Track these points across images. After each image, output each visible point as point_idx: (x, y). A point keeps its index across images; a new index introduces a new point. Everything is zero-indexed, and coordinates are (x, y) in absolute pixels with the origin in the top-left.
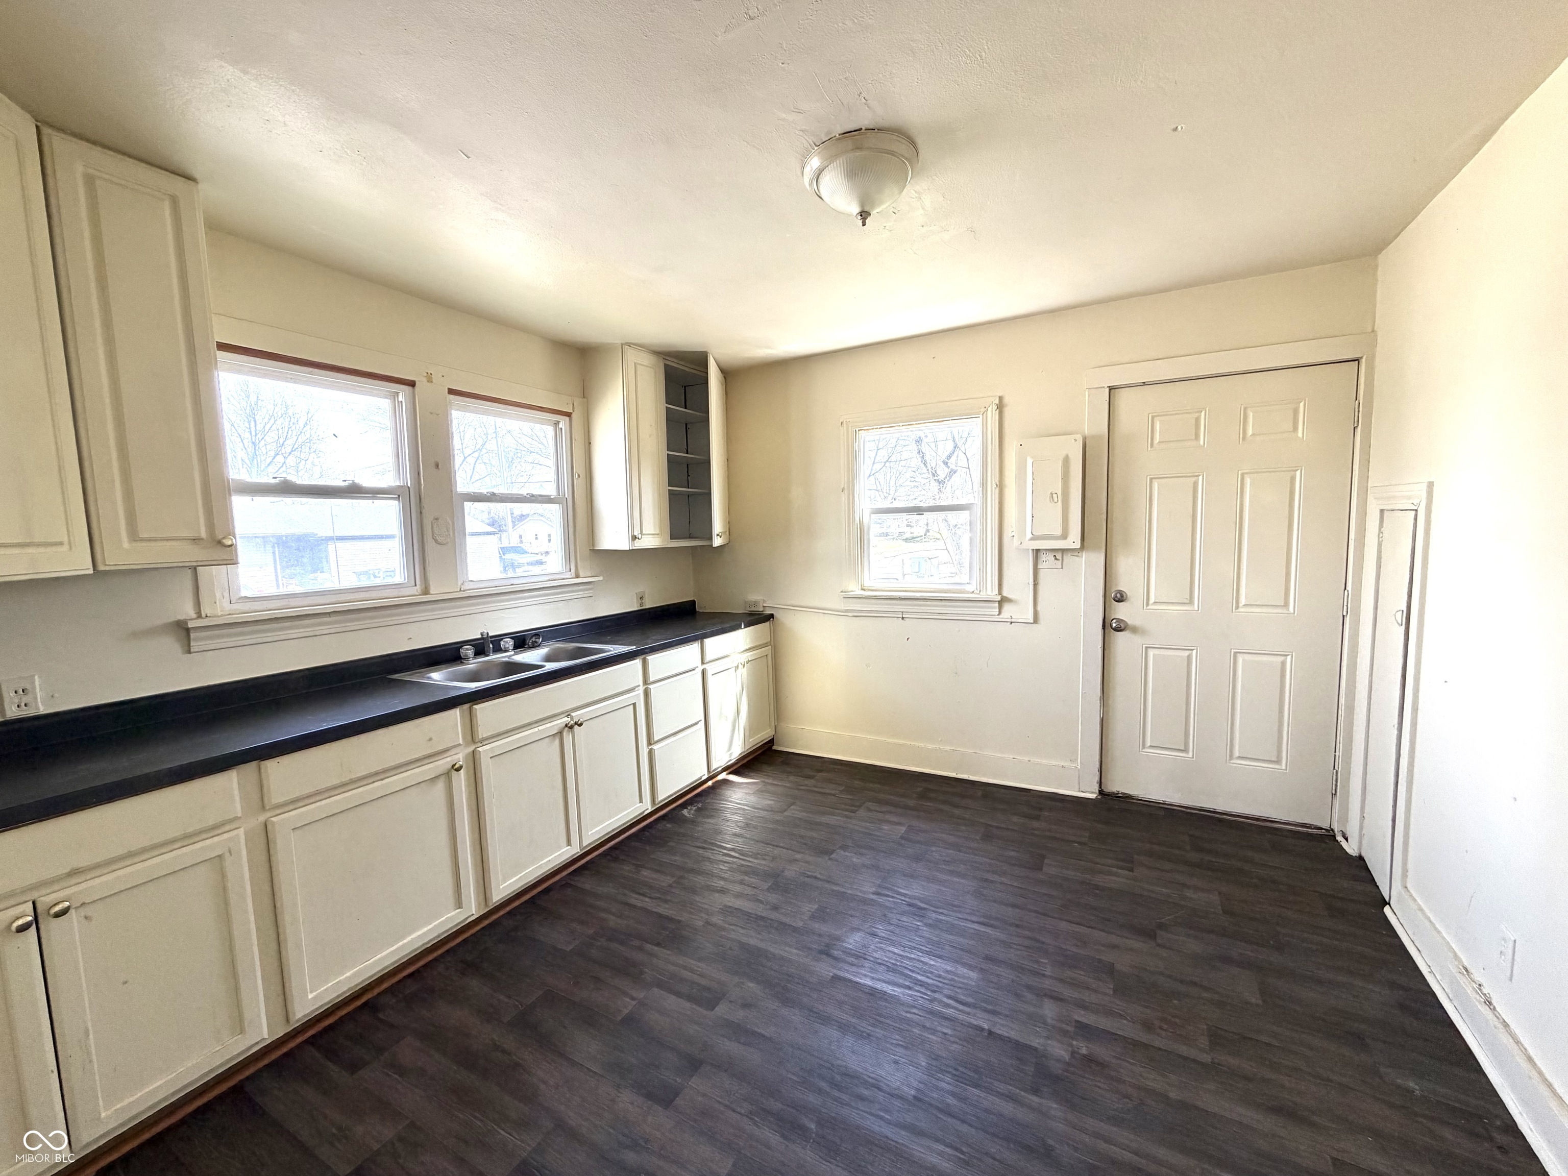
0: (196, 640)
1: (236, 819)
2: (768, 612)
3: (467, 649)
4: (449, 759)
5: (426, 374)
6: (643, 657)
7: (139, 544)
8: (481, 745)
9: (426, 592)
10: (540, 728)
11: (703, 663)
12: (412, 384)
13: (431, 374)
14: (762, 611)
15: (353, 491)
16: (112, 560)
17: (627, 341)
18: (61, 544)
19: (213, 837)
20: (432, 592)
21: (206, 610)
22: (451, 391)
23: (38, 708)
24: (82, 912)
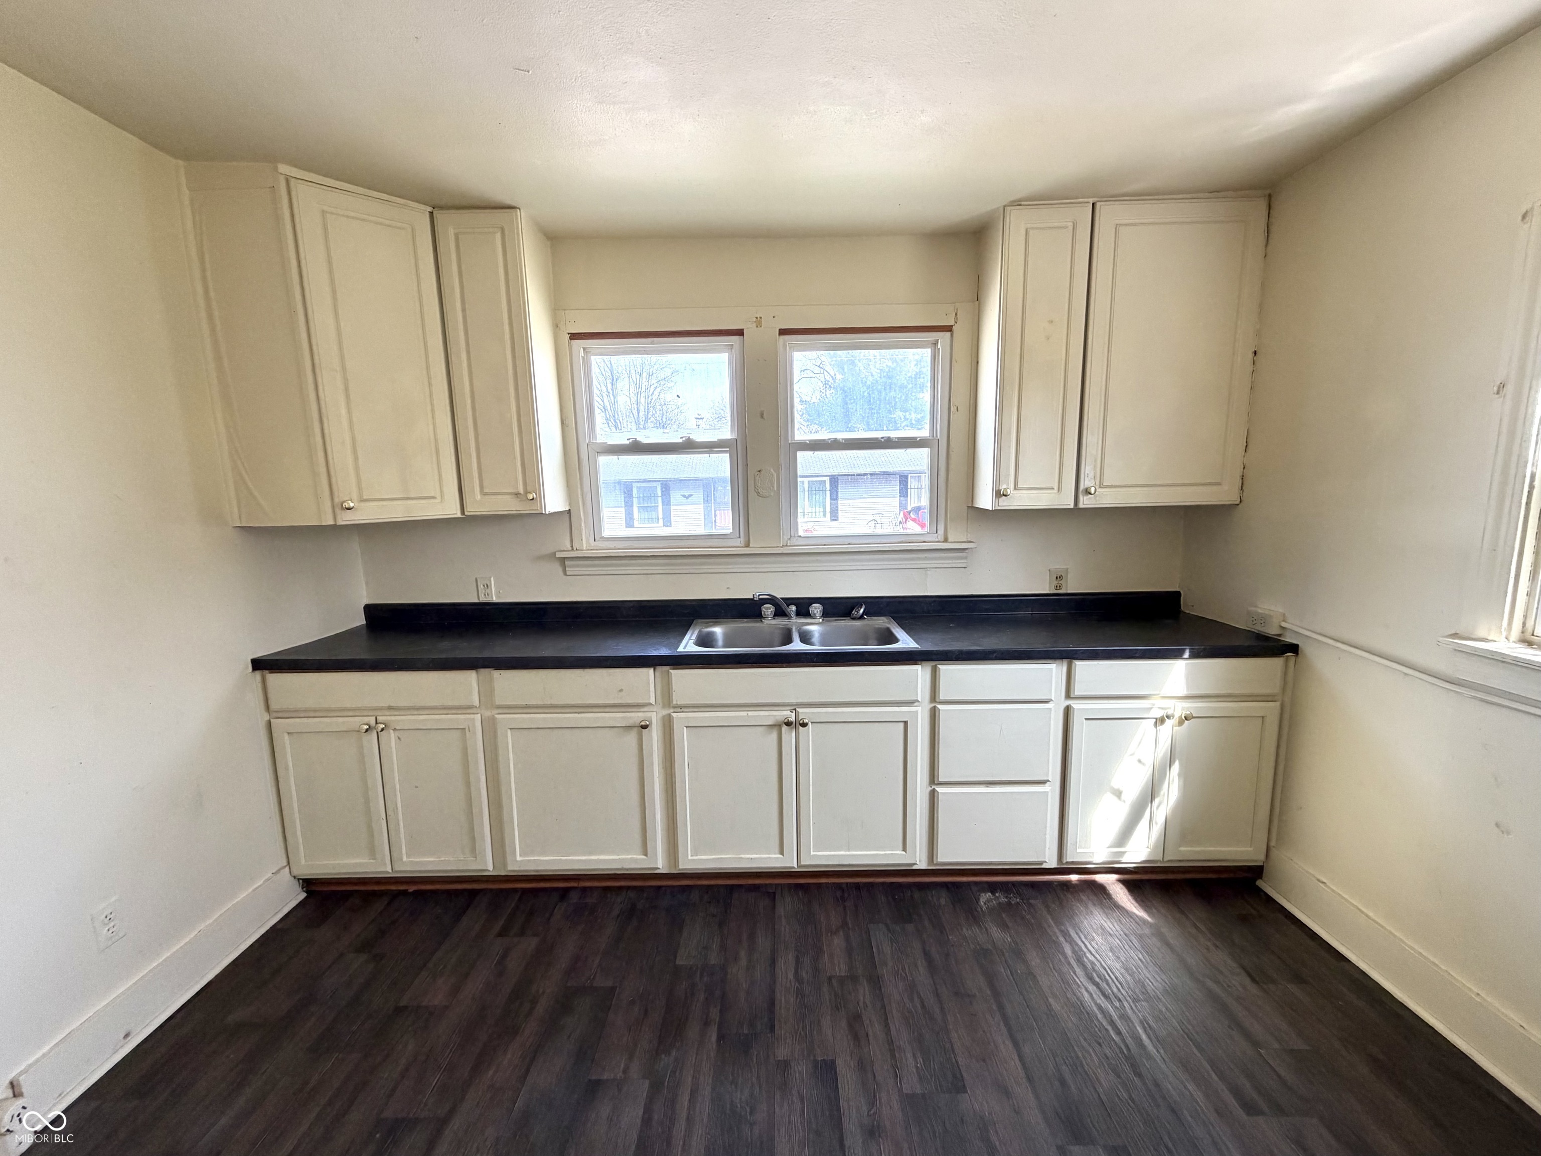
0: (570, 566)
1: (471, 707)
2: (1289, 639)
3: (767, 608)
4: (640, 714)
5: (755, 319)
6: (933, 663)
7: (487, 497)
8: (681, 710)
9: (747, 545)
10: (750, 713)
11: (1068, 696)
12: (740, 333)
13: (761, 318)
14: (1280, 635)
15: (688, 446)
16: (471, 510)
17: (1012, 199)
18: (434, 498)
19: (465, 714)
20: (751, 546)
21: (576, 546)
22: (783, 332)
23: (492, 598)
24: (397, 733)
